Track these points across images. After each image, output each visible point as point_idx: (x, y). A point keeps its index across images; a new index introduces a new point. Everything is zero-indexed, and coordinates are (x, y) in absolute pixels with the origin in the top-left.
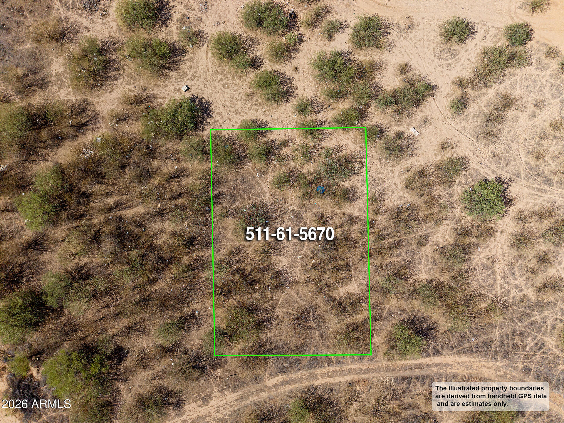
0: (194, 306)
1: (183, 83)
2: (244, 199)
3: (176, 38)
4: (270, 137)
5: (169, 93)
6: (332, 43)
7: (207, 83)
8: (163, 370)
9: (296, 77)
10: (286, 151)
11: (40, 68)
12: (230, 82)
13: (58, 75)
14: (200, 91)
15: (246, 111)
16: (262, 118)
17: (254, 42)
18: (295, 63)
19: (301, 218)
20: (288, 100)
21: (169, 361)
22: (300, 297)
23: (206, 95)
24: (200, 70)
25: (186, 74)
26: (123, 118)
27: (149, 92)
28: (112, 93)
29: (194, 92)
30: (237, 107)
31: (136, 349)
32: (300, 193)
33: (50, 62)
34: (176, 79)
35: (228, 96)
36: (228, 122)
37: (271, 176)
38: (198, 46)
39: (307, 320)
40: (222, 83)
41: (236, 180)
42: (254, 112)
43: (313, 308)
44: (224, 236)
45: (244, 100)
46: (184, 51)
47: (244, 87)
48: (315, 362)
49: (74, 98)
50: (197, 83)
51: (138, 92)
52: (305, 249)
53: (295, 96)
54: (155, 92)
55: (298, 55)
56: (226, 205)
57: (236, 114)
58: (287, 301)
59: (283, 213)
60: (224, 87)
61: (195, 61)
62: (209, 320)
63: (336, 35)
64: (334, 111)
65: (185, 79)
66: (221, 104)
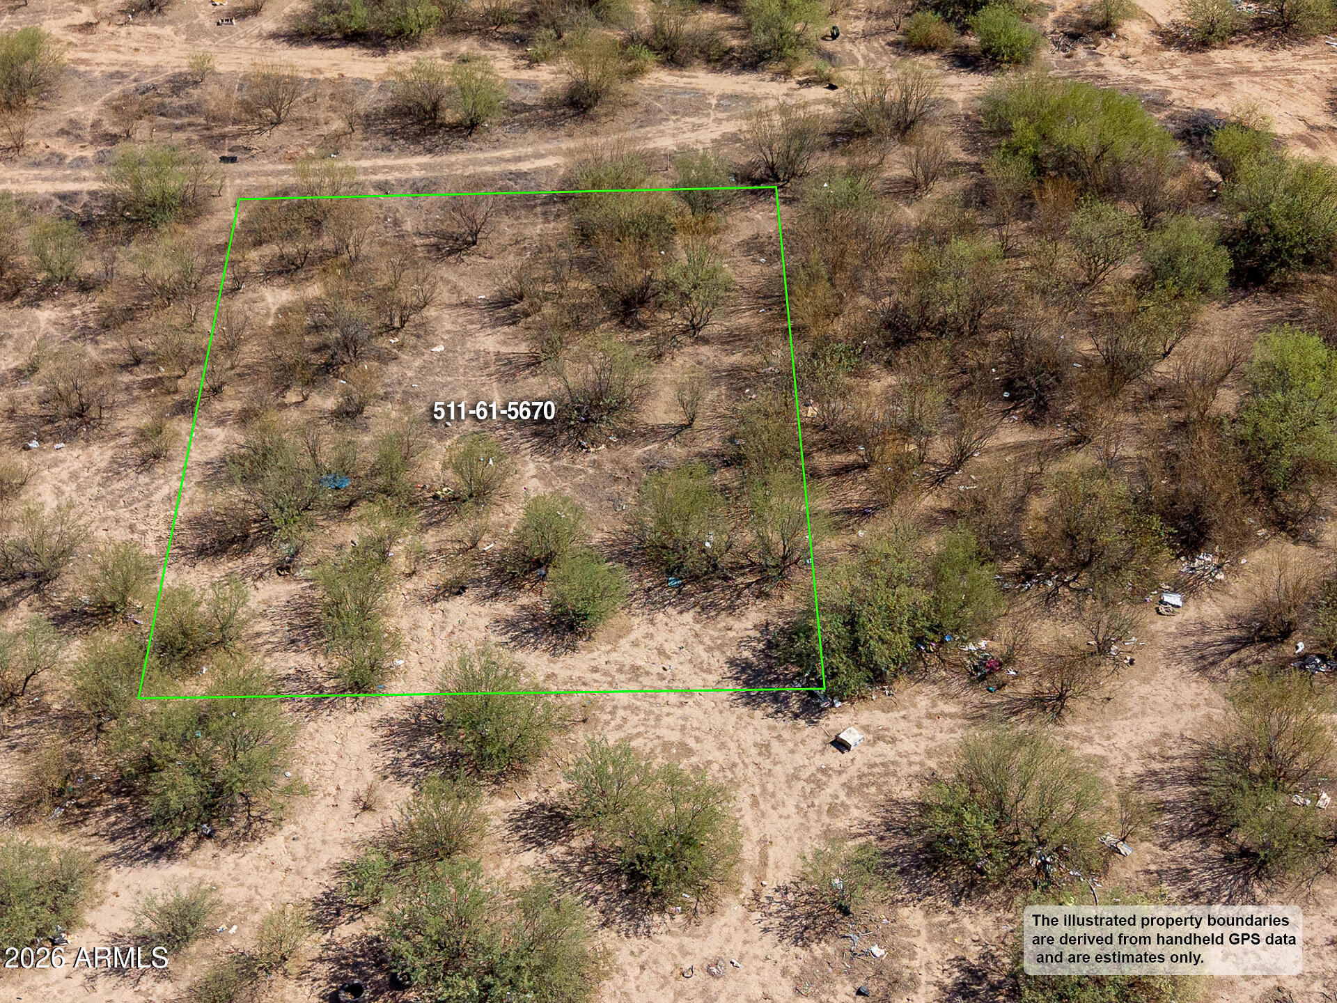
1: (859, 762)
5: (916, 731)
7: (758, 760)
14: (786, 735)
15: (596, 676)
20: (420, 709)
24: (791, 803)
25: (849, 789)
28: (1157, 731)
29: (813, 735)
30: (634, 686)
34: (894, 774)
35: (666, 720)
36: (669, 648)
38: (804, 887)
40: (694, 760)
45: (602, 708)
50: (800, 759)
53: (386, 722)
57: (635, 669)
60: (682, 745)
61: (816, 830)
65: (853, 771)
66: (697, 696)
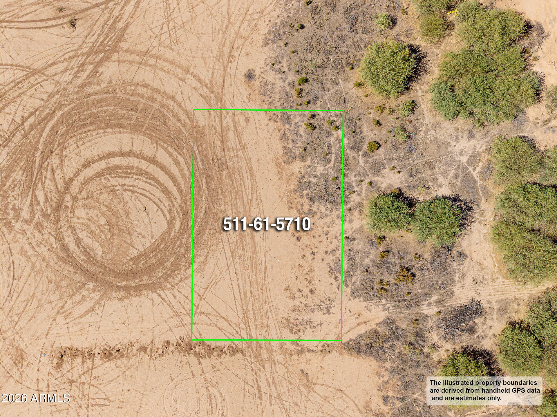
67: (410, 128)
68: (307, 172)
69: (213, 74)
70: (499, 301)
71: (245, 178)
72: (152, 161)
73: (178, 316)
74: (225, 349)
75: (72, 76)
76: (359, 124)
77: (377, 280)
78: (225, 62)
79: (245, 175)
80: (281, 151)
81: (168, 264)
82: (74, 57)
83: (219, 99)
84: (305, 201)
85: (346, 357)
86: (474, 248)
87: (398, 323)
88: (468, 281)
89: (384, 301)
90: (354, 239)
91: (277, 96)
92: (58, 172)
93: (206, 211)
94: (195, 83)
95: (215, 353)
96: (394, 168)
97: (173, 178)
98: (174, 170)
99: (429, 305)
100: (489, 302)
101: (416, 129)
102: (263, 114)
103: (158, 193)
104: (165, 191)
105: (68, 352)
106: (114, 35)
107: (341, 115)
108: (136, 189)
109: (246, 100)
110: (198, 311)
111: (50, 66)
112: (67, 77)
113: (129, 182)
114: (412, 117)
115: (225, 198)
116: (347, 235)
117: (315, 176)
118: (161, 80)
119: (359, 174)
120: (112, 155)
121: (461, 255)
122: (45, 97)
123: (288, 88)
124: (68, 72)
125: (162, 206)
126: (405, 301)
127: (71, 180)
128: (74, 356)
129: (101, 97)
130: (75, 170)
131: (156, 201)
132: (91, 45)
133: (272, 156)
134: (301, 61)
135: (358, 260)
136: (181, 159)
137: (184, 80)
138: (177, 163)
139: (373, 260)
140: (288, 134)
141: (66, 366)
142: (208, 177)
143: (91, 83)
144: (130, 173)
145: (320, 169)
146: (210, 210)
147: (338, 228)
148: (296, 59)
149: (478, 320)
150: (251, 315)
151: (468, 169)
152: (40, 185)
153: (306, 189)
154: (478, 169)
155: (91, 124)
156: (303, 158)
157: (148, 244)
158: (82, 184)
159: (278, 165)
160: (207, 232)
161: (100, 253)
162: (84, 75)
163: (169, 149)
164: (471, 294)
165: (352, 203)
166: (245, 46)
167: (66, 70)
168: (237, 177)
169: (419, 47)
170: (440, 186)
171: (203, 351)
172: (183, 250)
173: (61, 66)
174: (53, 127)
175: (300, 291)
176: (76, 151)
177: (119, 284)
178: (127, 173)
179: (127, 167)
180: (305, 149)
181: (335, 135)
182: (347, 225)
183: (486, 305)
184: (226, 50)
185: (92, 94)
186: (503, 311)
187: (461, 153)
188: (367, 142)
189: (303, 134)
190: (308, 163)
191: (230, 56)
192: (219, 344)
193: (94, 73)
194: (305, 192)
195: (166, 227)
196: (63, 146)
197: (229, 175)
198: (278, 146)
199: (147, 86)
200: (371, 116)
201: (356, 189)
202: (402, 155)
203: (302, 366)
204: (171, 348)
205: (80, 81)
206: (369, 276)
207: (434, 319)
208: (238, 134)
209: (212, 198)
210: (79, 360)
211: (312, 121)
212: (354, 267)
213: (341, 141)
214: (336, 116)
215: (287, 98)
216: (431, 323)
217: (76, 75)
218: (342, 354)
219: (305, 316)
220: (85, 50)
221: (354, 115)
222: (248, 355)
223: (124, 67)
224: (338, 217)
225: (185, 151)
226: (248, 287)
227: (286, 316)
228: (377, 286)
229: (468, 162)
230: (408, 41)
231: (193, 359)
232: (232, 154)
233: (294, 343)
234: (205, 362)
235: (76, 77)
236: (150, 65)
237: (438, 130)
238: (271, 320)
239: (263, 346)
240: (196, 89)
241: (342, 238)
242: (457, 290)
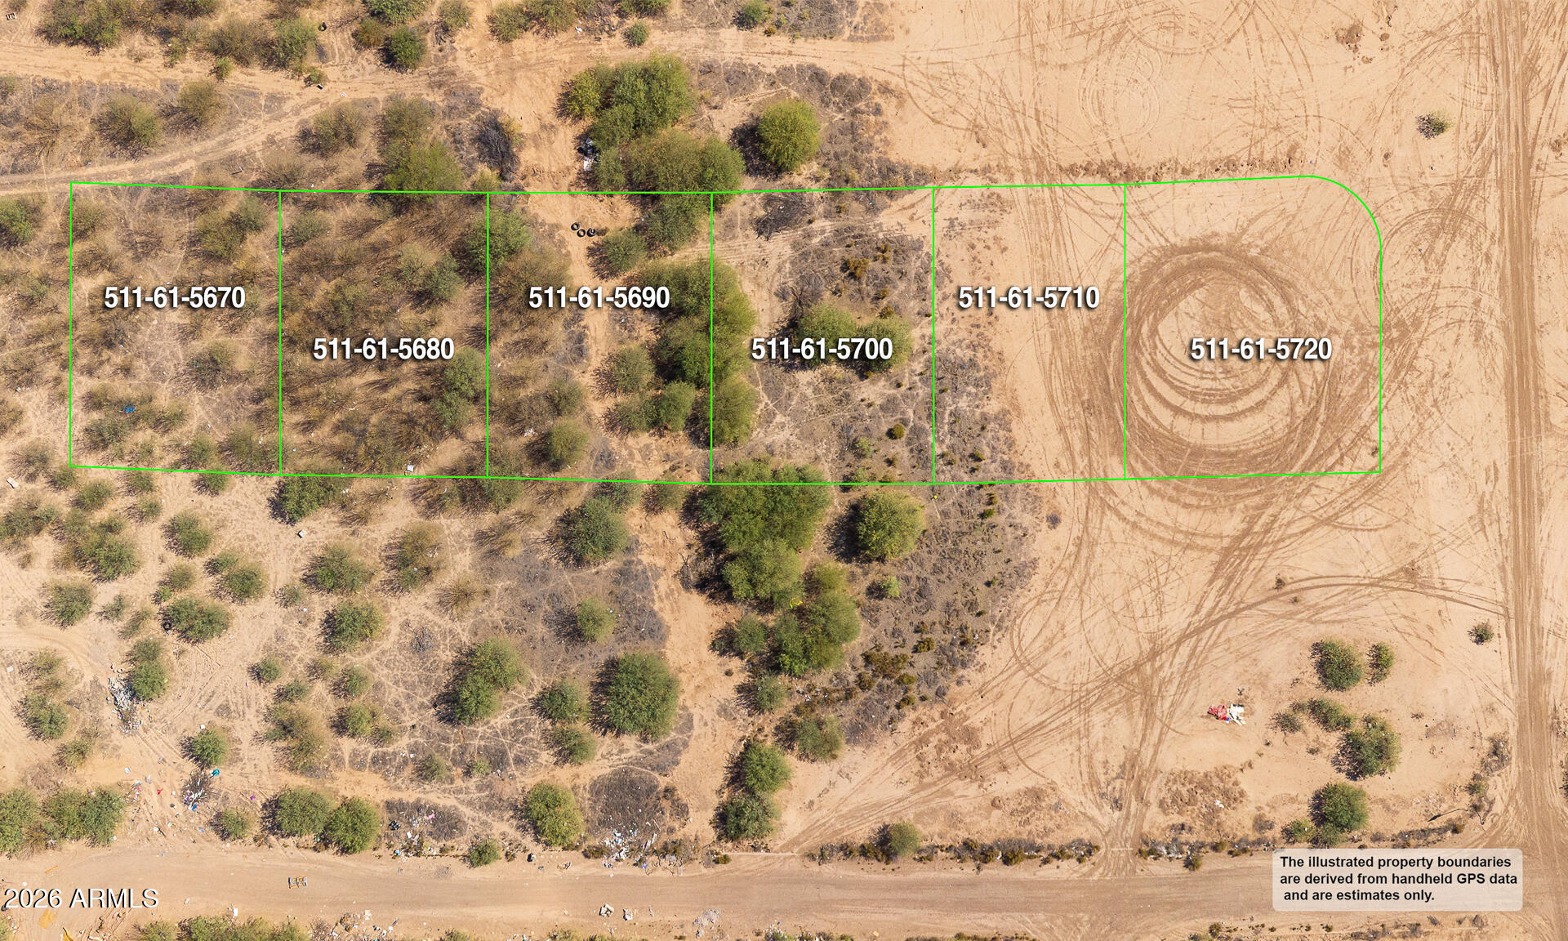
0: (288, 259)
1: (305, 541)
2: (227, 395)
3: (316, 597)
4: (194, 475)
5: (323, 528)
6: (117, 593)
7: (276, 541)
8: (325, 177)
9: (162, 550)
10: (175, 457)
11: (484, 557)
12: (246, 543)
13: (463, 549)
14: (284, 530)
15: (225, 506)
16: (206, 499)
17: (216, 594)
18: (164, 568)
19: (153, 372)
20: (173, 521)
21: (318, 189)
22: (153, 271)
23: (276, 526)
24: (284, 558)
25: (302, 553)
26: (379, 496)
27: (349, 530)
28: (394, 527)
29: (292, 530)
30: (237, 510)
31: (358, 205)
32: (155, 403)
33: (473, 566)
34: (315, 546)
35: (248, 525)
36: (248, 493)
37: (192, 425)
38: (287, 587)
39: (144, 244)
40: (256, 541)
41: (237, 419)
42: (215, 506)
43: (137, 258)
44: (250, 348)
45: (227, 520)
46: (305, 581)
47: (228, 537)
48: (134, 192)
49: (441, 520)
50: (288, 541)
51: (363, 530)
52: (148, 332)
53: (164, 526)
54: (341, 530)
55: (161, 578)
56: (249, 388)
57: (237, 503)
58: (170, 266)
59: (177, 378)
60: (253, 536)
61: (291, 568)
62: (267, 242)
63: (112, 602)
64: (113, 507)
65: (303, 545)
66: (257, 515)
67: (850, 457)
68: (981, 399)
69: (1101, 522)
70: (734, 237)
71: (1059, 391)
72: (1177, 411)
73: (1142, 214)
74: (1083, 172)
75: (1281, 517)
76: (914, 461)
77: (890, 262)
78: (1085, 538)
79: (1059, 394)
80: (1014, 426)
81: (1156, 280)
82: (1278, 542)
83: (1093, 491)
84: (981, 363)
85: (928, 164)
86: (766, 305)
87: (862, 208)
88: (773, 263)
89: (881, 236)
90: (919, 314)
91: (1019, 496)
92: (1297, 395)
93: (1110, 347)
94: (1124, 510)
95: (1095, 167)
96: (870, 405)
97: (1152, 389)
98: (1149, 399)
99: (823, 232)
100: (747, 237)
101: (841, 456)
102: (1037, 473)
103: (1170, 370)
104: (1161, 372)
105: (1281, 167)
106: (1229, 570)
107: (937, 473)
108: (1198, 374)
109: (1058, 489)
110: (1117, 221)
111: (1308, 530)
112: (1287, 515)
113: (1208, 384)
114: (846, 471)
115: (1085, 365)
116: (928, 319)
117: (969, 394)
118: (1168, 514)
119: (913, 398)
120: (1229, 418)
121: (782, 295)
122: (1314, 491)
123: (1005, 506)
124: (1285, 521)
125: (1165, 353)
126: (854, 237)
127: (1280, 386)
128: (1274, 162)
129: (1243, 491)
130: (1276, 397)
131: (1172, 360)
132: (1257, 557)
133: (1025, 419)
134: (989, 541)
135: (914, 287)
136: (1142, 413)
137: (1138, 514)
138: (1147, 409)
139: (894, 287)
140: (1005, 448)
141: (1284, 148)
142: (1107, 391)
143: (1257, 508)
144: (1205, 394)
145: (963, 403)
146: (1103, 349)
147: (941, 328)
148: (996, 543)
149: (761, 213)
150: (1050, 216)
151: (775, 406)
152: (1319, 378)
153: (981, 378)
154: (762, 406)
155: (1255, 456)
156: (984, 417)
157: (1182, 304)
158: (1266, 380)
159: (1017, 408)
160: (1108, 321)
161: (1243, 293)
162: (1265, 519)
163: (1156, 427)
164: (769, 246)
165: (922, 360)
166: (1061, 558)
167: (1289, 524)
168: (1069, 392)
169: (838, 560)
170: (809, 384)
171: (1111, 169)
172: (1138, 298)
173: (1294, 529)
174: (1304, 451)
175: (988, 248)
176: (1274, 421)
177: (1218, 254)
178: (1210, 395)
179: (1210, 402)
180: (983, 428)
181: (944, 446)
182: (928, 331)
183: (752, 233)
184: (1084, 553)
185: (1255, 494)
186: (730, 226)
187: (782, 426)
188: (903, 439)
189: (985, 448)
190: (978, 412)
191: (1079, 546)
192: (1091, 178)
193: (1252, 522)
194: (982, 373)
195: (1159, 327)
196: (1292, 429)
197: (1080, 395)
198: (1018, 432)
199: (1186, 506)
200: (898, 472)
201: (917, 378)
202: (859, 423)
203: (984, 152)
204: (1151, 173)
205: (1271, 511)
206: (900, 267)
207: (816, 214)
208: (1069, 447)
209: (1101, 365)
210: (1268, 157)
211: (974, 465)
212: (919, 278)
213: (937, 439)
214: (943, 472)
215: (1006, 493)
216: (821, 209)
217: (1275, 517)
218: (934, 168)
219: (981, 215)
220: (1264, 549)
221: (919, 472)
222: (1054, 166)
223: (1214, 530)
224: (939, 342)
225: (1136, 424)
226: (1054, 251)
227: (1005, 215)
228: (890, 254)
229: (775, 414)
230: (853, 567)
231: (1123, 159)
232: (1076, 421)
233: (995, 181)
234: (1107, 156)
235: (1275, 516)
236: (1181, 532)
237: (813, 454)
238: (1024, 210)
239: (1034, 178)
240: (1123, 503)
241: (935, 315)
242: (788, 251)
